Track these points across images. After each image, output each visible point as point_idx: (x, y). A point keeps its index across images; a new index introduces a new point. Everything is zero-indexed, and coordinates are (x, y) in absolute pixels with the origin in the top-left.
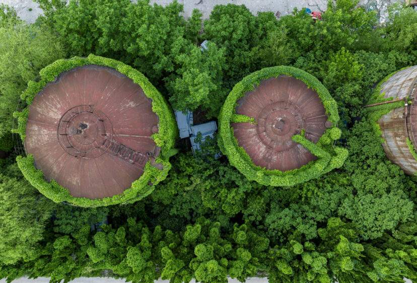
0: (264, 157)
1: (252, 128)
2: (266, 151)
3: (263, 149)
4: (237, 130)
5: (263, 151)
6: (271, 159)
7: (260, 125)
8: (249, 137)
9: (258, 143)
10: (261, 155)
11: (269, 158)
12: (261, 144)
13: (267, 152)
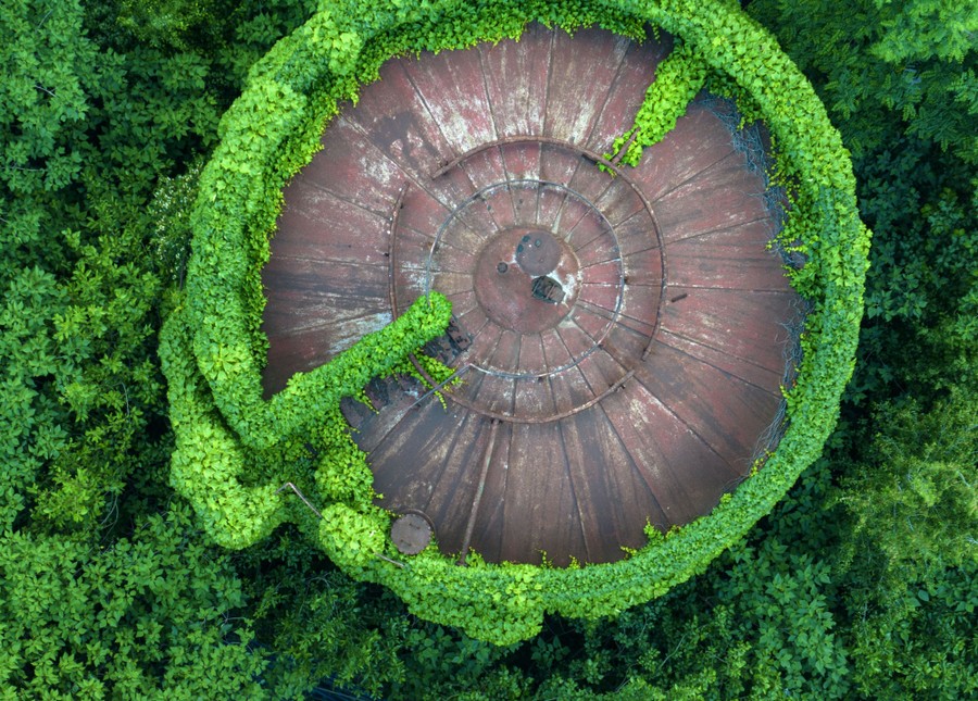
0: (411, 120)
1: (590, 132)
2: (437, 144)
3: (459, 135)
4: (620, 54)
5: (445, 130)
6: (386, 150)
7: (584, 175)
8: (552, 92)
9: (500, 125)
10: (430, 111)
11: (397, 145)
12: (488, 136)
13: (429, 148)
